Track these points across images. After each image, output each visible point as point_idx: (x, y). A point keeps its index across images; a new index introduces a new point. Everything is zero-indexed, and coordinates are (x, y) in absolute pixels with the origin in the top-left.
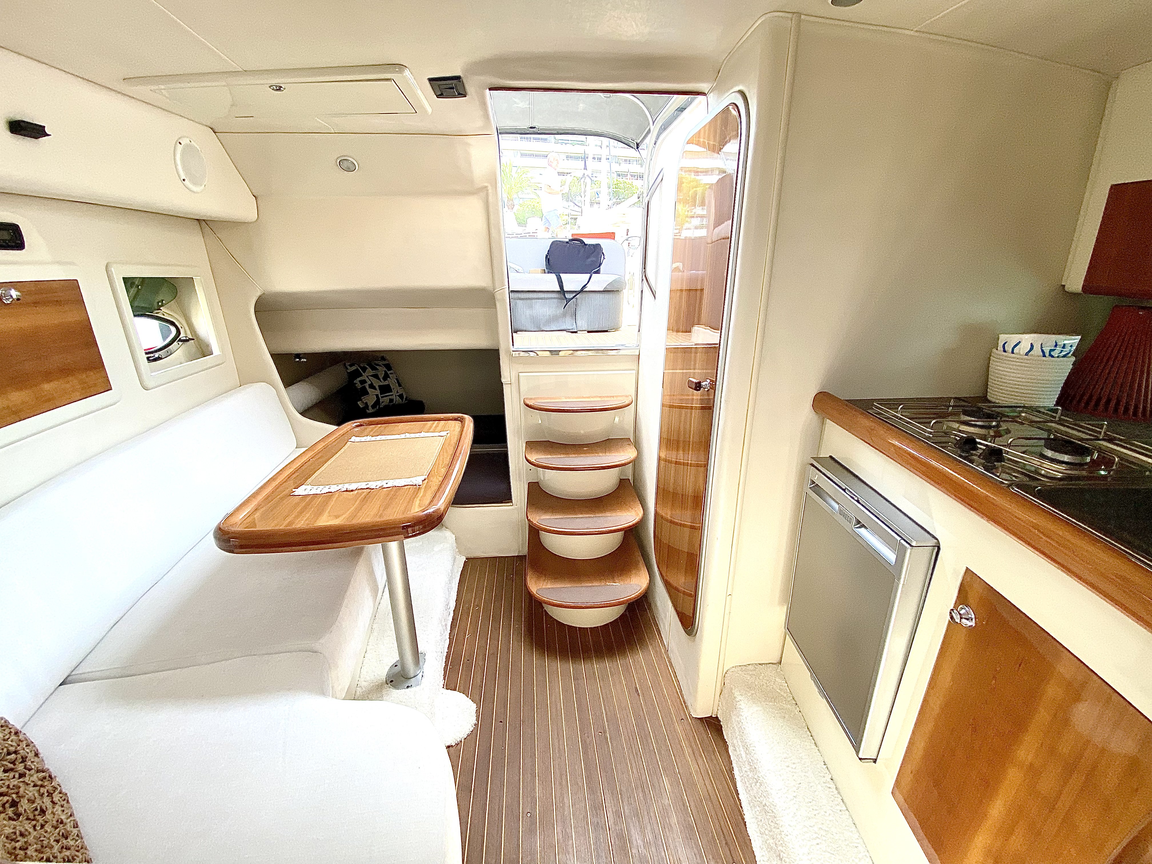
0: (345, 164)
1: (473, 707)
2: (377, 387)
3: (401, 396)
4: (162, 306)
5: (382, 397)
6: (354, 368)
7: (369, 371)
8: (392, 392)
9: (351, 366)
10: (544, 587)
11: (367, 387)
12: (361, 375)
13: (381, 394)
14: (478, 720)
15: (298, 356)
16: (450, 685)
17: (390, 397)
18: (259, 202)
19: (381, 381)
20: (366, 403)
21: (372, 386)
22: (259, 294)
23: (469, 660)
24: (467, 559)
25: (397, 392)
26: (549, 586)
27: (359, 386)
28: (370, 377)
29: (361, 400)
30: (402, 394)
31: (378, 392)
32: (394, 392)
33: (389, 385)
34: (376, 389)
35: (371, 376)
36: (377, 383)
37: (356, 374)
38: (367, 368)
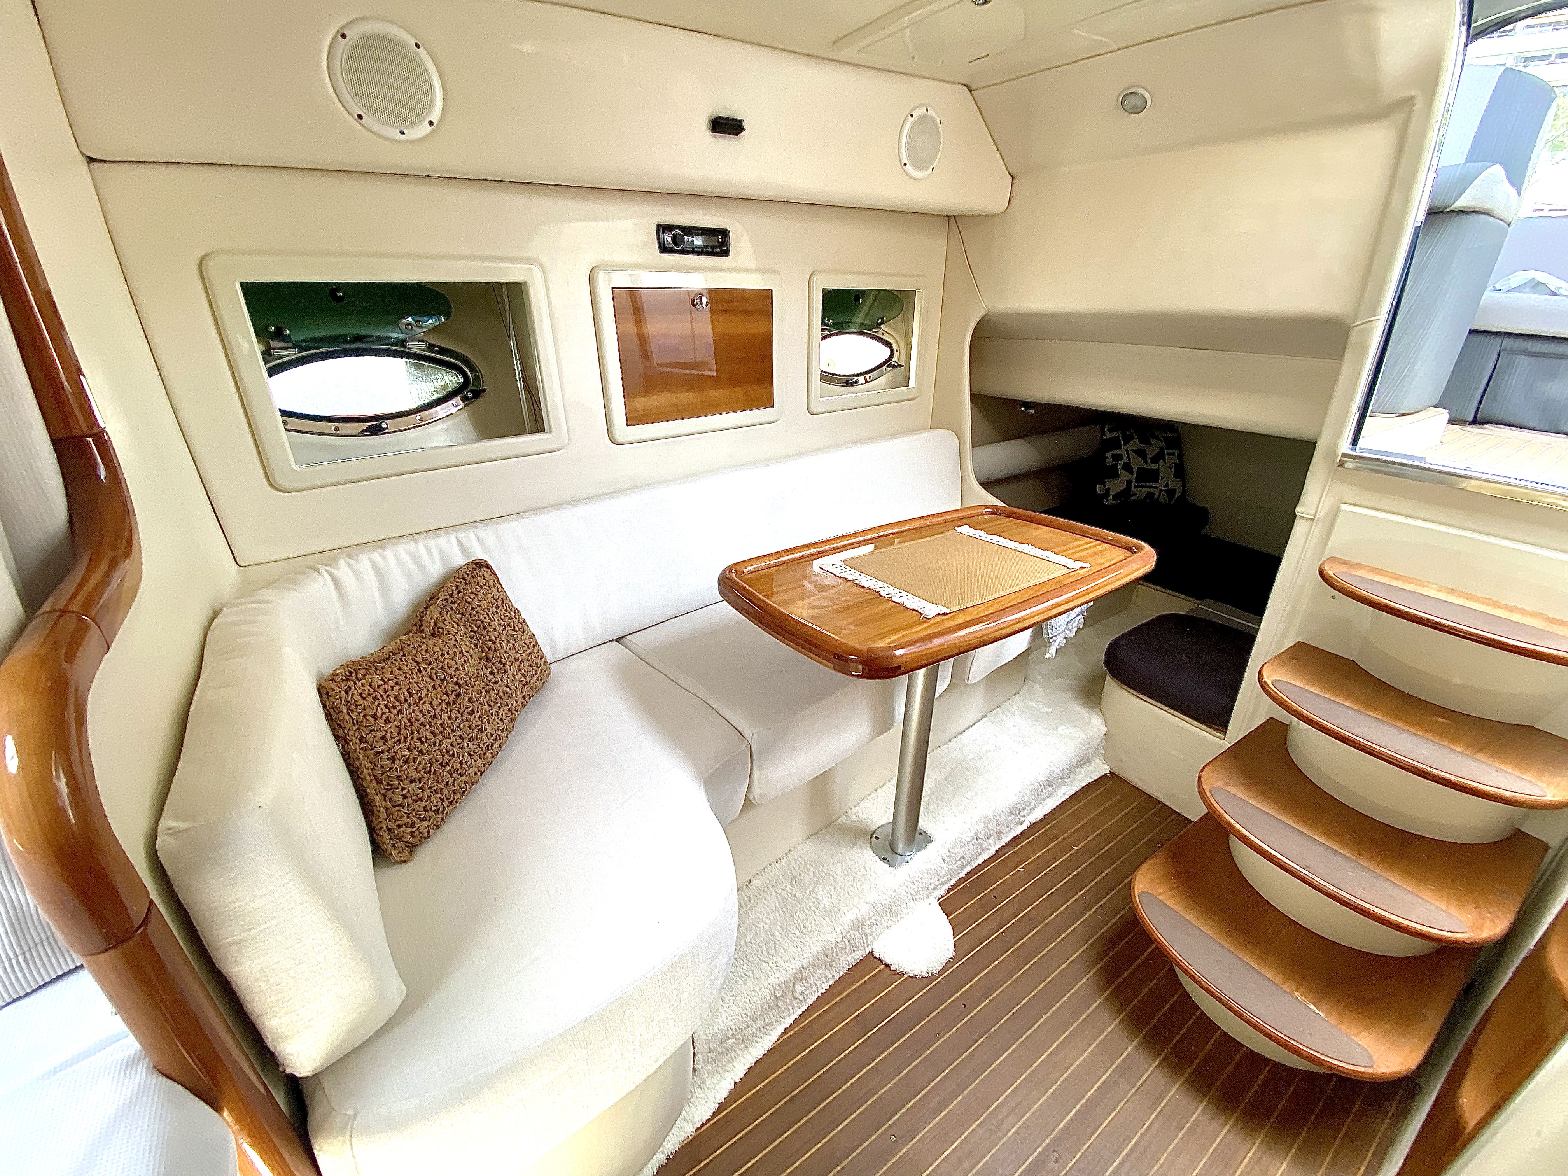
0: (1133, 101)
1: (949, 953)
2: (1135, 471)
3: (1171, 493)
4: (881, 324)
5: (1136, 487)
6: (1113, 435)
7: (1135, 444)
8: (1157, 482)
9: (1110, 431)
10: (1161, 898)
11: (1120, 467)
12: (1120, 447)
13: (1136, 482)
14: (941, 972)
15: (1027, 405)
16: (947, 905)
17: (1152, 490)
18: (1015, 181)
19: (1146, 462)
20: (1108, 490)
21: (1127, 467)
22: (982, 313)
23: (996, 899)
24: (1111, 773)
25: (1167, 485)
26: (1171, 903)
27: (1109, 462)
28: (1131, 454)
29: (1104, 483)
30: (1175, 490)
31: (1133, 478)
32: (1161, 485)
33: (1156, 472)
34: (1132, 473)
35: (1133, 451)
36: (1137, 463)
37: (1114, 444)
38: (1133, 438)
